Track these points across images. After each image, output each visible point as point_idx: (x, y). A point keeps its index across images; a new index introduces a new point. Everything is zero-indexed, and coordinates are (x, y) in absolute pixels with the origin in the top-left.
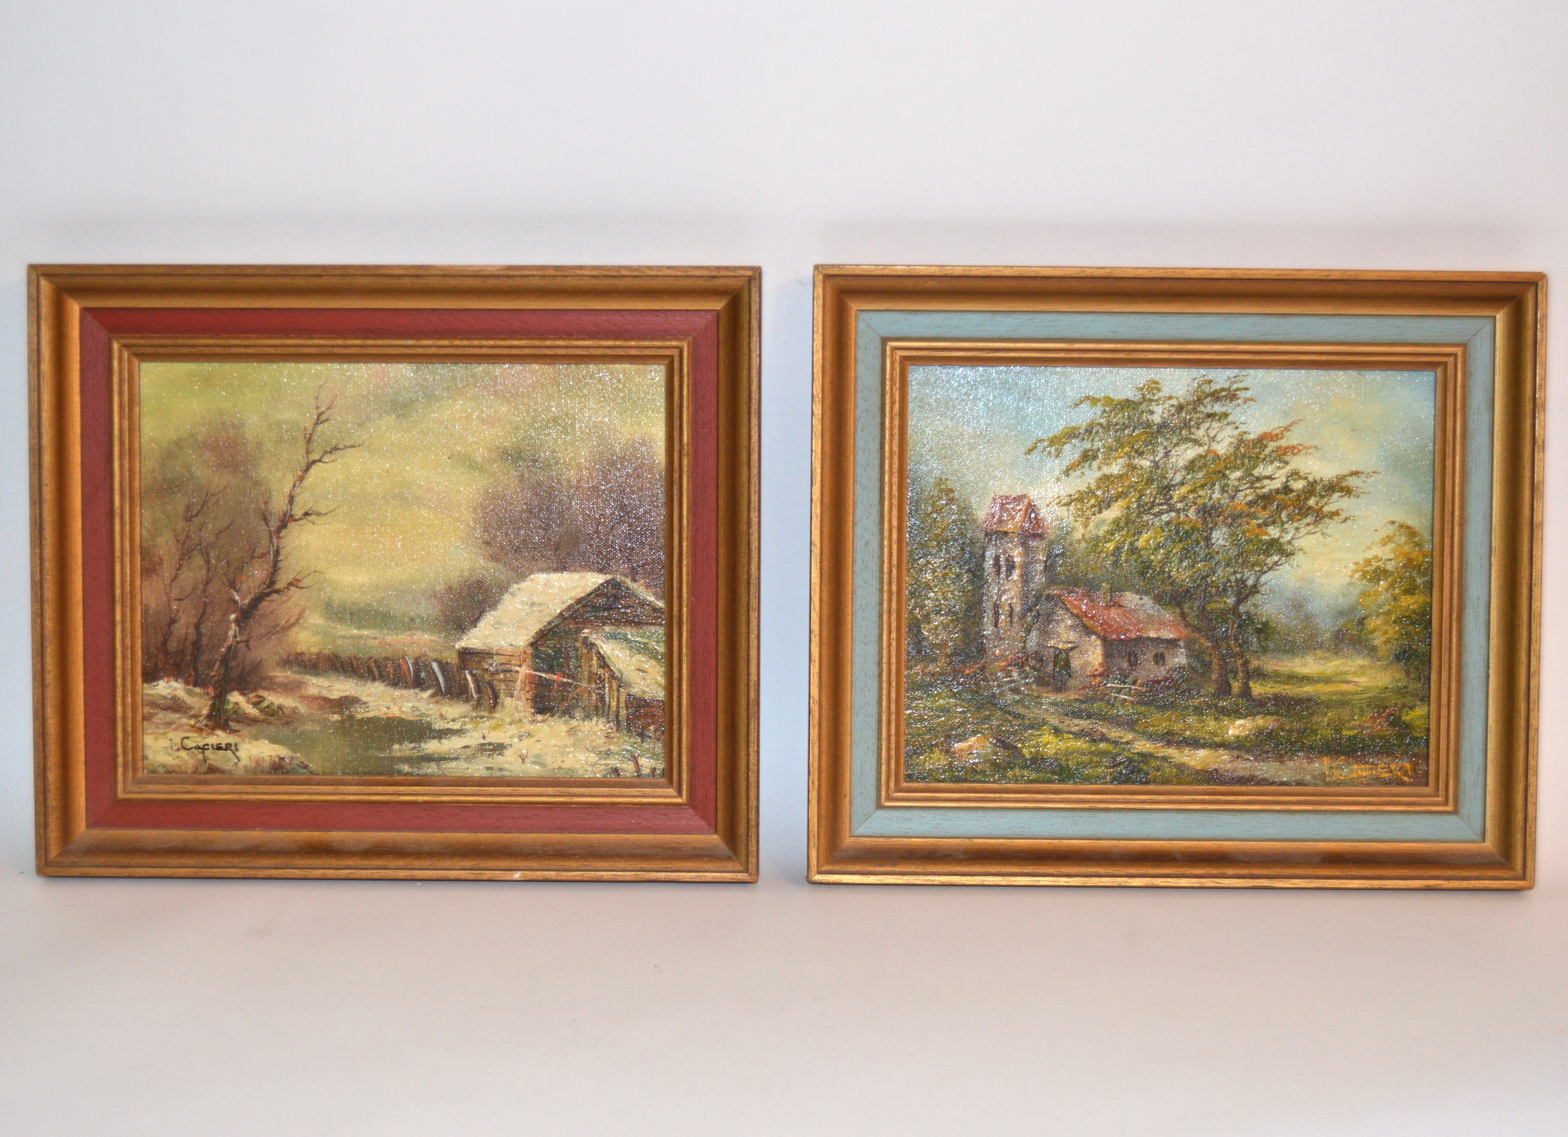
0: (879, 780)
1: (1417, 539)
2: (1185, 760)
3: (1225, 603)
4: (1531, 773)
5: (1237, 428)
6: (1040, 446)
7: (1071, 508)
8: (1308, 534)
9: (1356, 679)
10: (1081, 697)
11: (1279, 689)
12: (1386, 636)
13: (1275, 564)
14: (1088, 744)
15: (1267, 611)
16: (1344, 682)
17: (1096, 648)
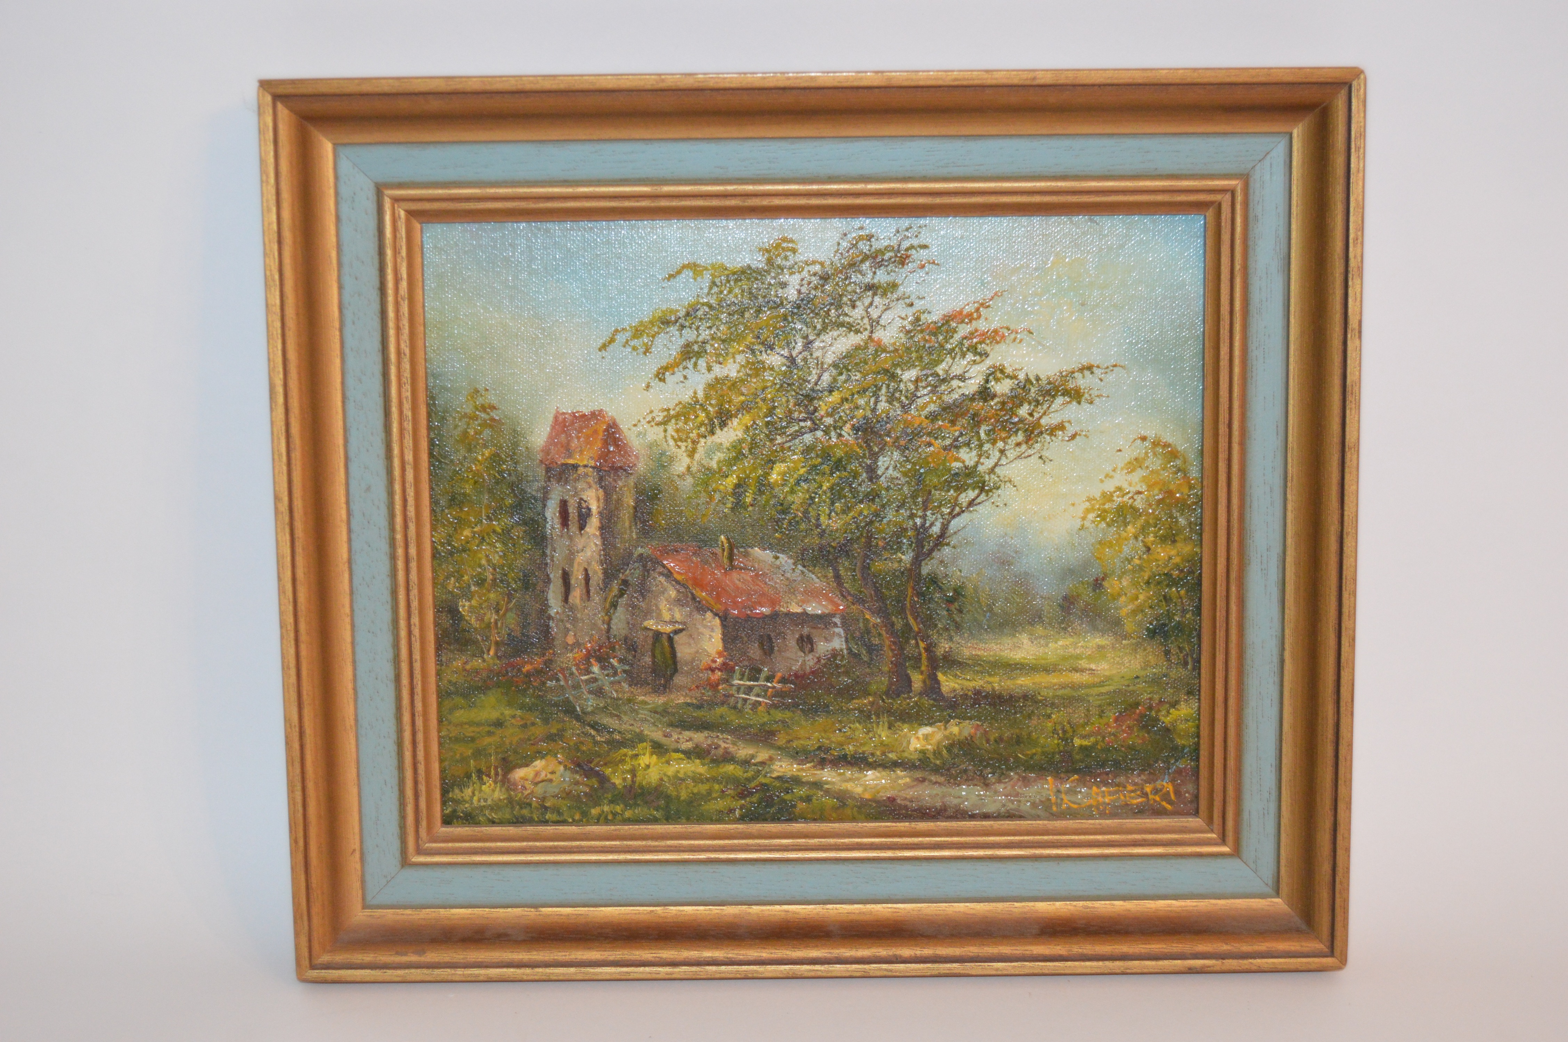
0: (403, 827)
1: (1178, 462)
2: (849, 786)
3: (901, 561)
4: (1341, 806)
5: (912, 305)
6: (621, 338)
7: (671, 428)
8: (1019, 457)
9: (1093, 666)
10: (695, 701)
11: (981, 683)
12: (1136, 603)
13: (971, 503)
14: (706, 767)
15: (960, 571)
16: (1076, 670)
17: (712, 630)
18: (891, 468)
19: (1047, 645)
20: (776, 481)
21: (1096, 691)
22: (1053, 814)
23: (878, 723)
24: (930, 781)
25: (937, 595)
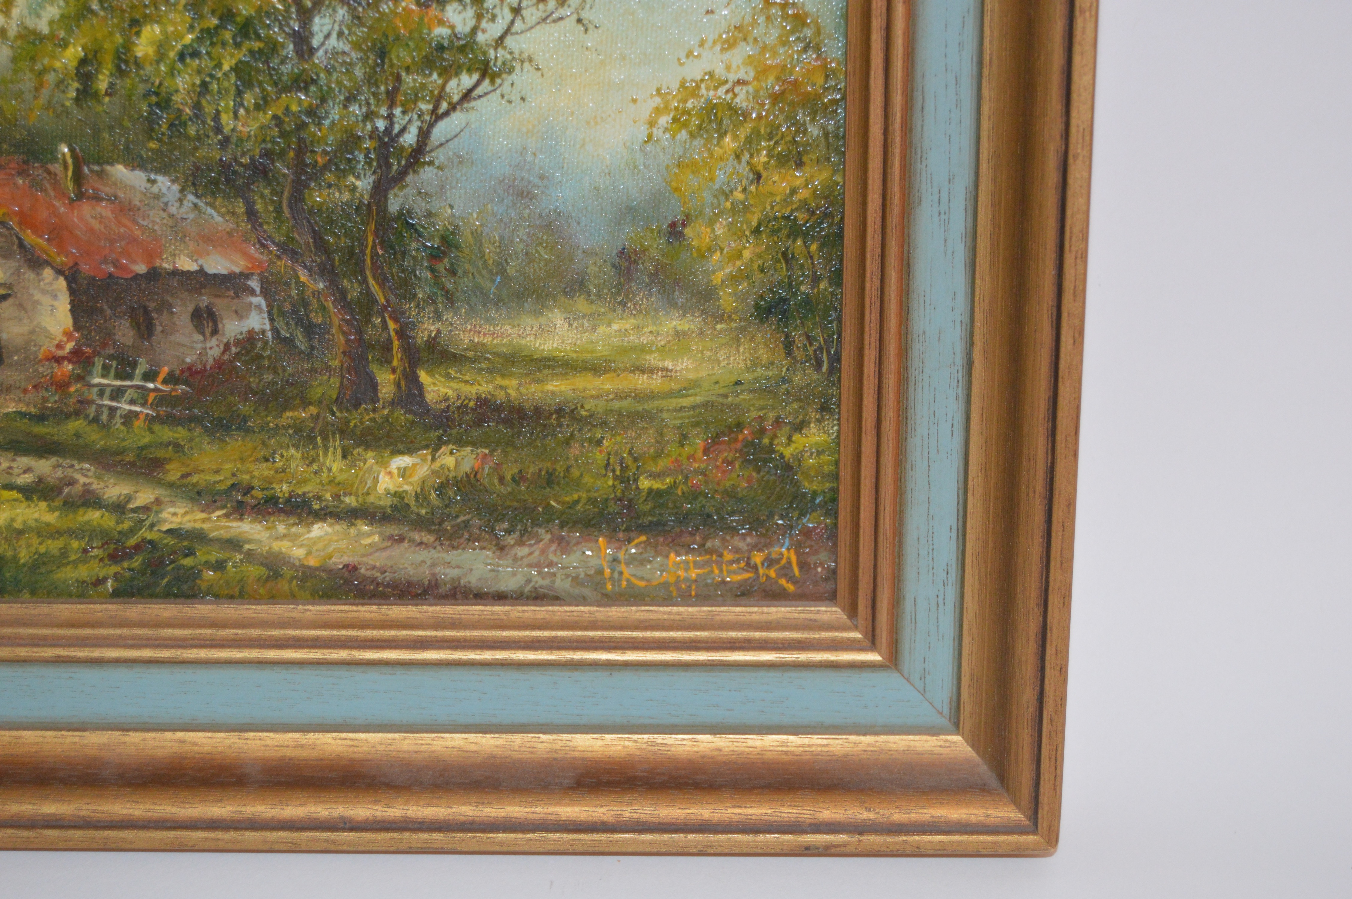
1: (808, 32)
2: (282, 546)
3: (353, 189)
4: (1054, 599)
8: (544, 20)
9: (669, 364)
10: (33, 410)
11: (490, 387)
12: (739, 264)
13: (467, 96)
14: (57, 514)
15: (451, 207)
16: (642, 369)
17: (55, 297)
18: (334, 35)
19: (594, 329)
20: (146, 55)
21: (674, 403)
22: (606, 595)
23: (326, 449)
24: (411, 541)
25: (414, 245)
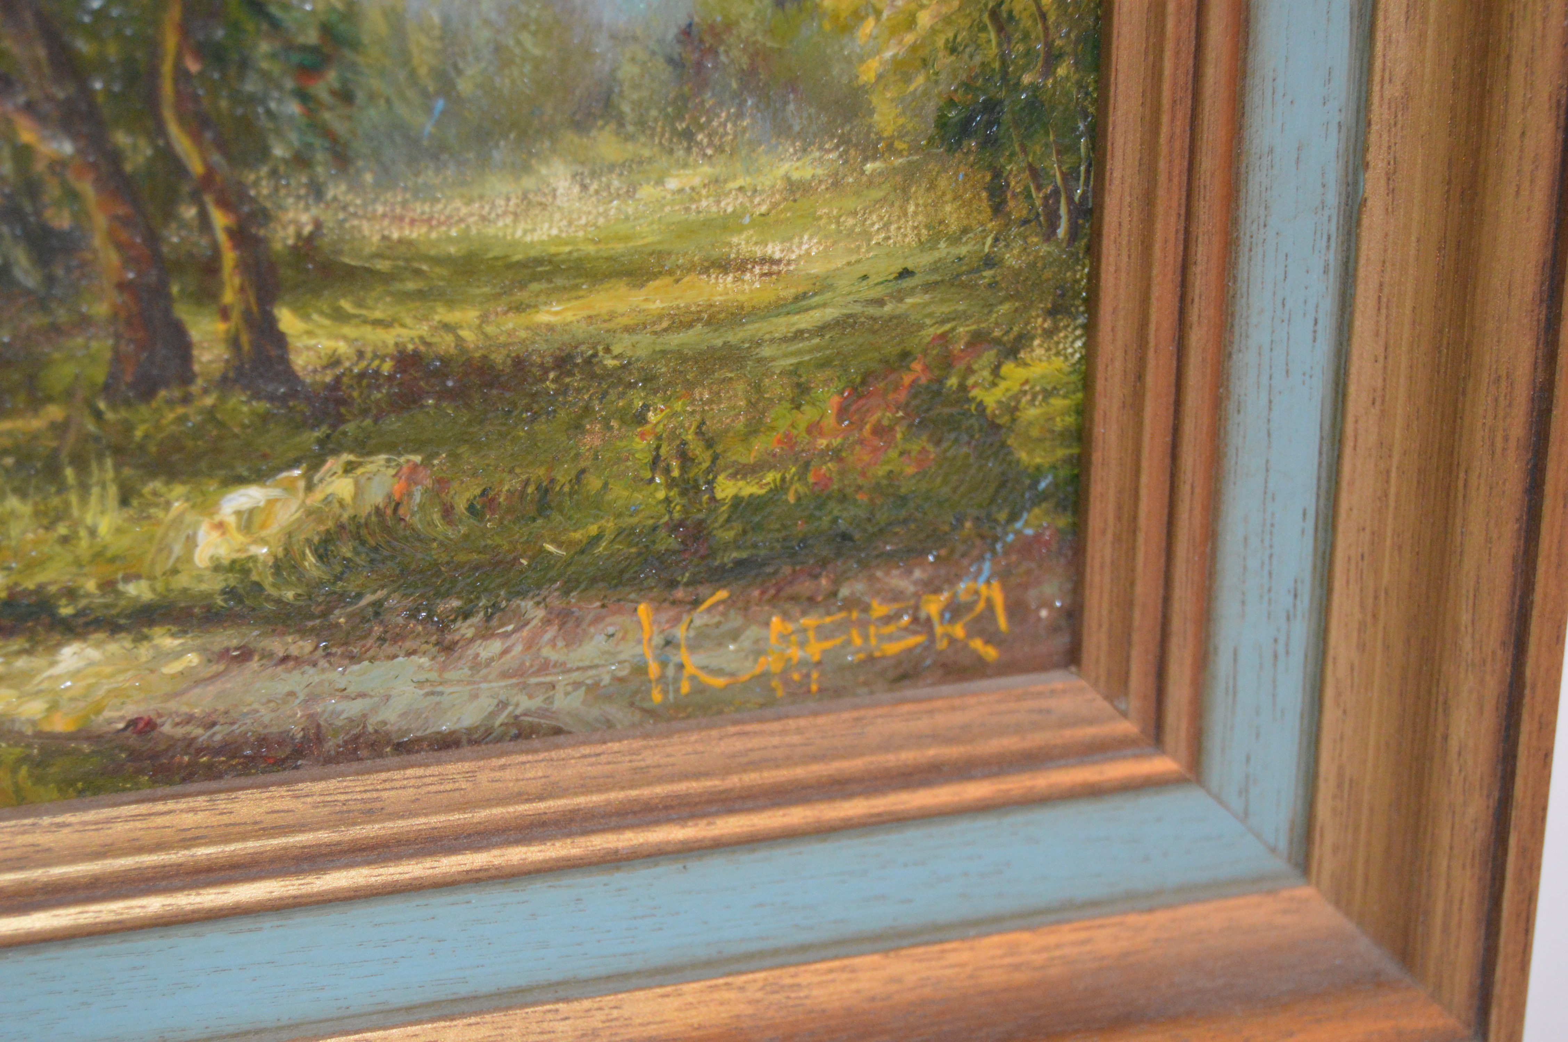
11: (423, 329)
12: (910, 38)
16: (723, 266)
19: (631, 192)
21: (782, 325)
22: (651, 713)
23: (84, 488)
24: (267, 655)
25: (264, 47)
